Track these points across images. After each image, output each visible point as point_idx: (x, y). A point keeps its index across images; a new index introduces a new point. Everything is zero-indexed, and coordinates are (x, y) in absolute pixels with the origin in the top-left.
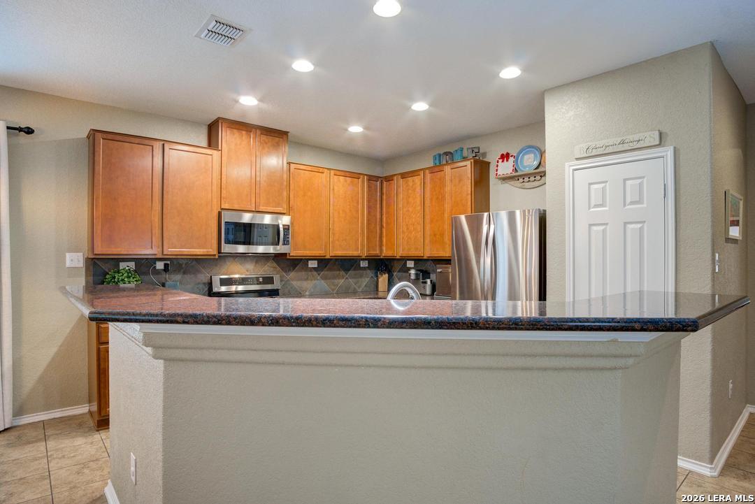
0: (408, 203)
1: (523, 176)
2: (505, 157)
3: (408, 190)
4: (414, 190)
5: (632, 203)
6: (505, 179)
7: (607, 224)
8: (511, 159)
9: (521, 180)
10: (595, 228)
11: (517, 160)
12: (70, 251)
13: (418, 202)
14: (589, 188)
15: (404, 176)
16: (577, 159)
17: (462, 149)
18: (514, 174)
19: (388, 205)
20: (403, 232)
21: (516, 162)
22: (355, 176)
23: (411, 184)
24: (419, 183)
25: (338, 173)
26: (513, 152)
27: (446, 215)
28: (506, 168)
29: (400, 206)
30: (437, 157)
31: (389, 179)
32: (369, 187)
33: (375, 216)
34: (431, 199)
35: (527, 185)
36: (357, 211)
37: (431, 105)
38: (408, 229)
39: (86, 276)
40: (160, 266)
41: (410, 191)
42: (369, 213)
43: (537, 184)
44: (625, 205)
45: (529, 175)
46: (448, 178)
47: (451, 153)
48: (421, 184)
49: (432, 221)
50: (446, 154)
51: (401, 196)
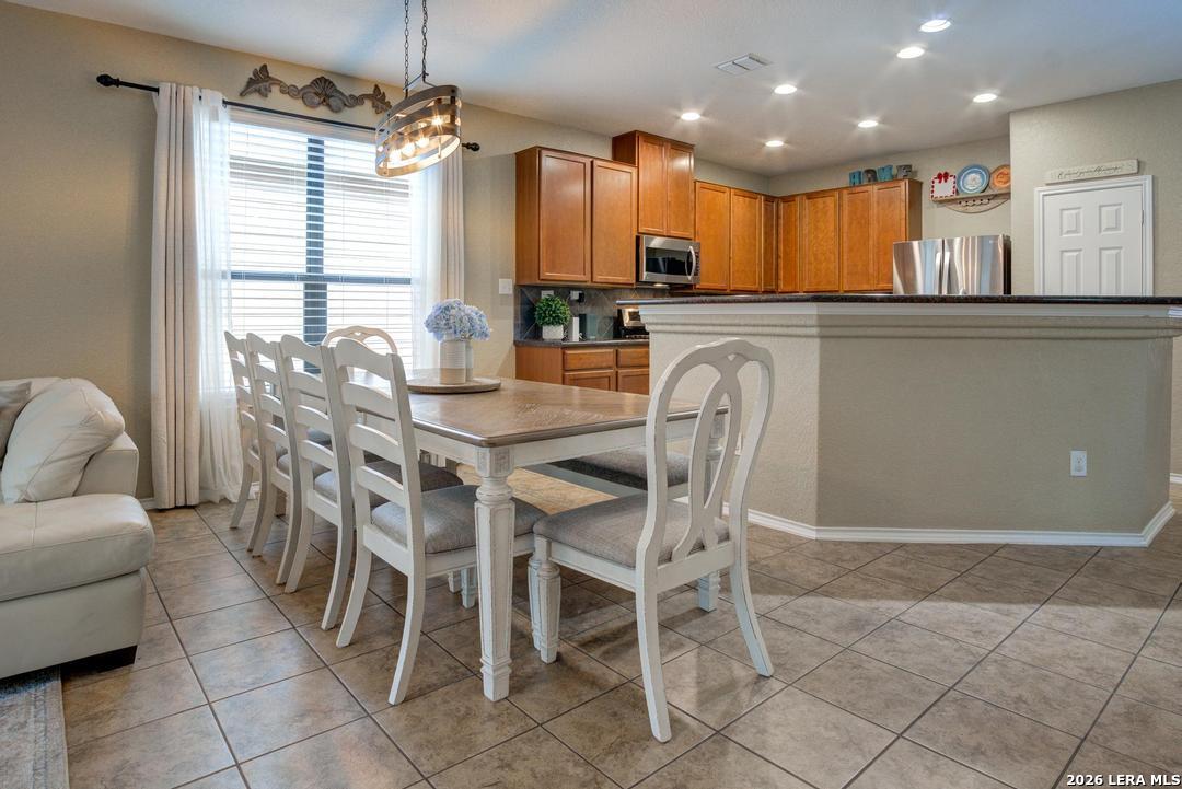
0: (816, 228)
1: (967, 199)
2: (943, 177)
3: (817, 213)
4: (826, 214)
5: (1108, 229)
6: (943, 202)
7: (1080, 250)
8: (951, 180)
9: (964, 203)
10: (1067, 254)
11: (958, 182)
12: (502, 278)
13: (832, 228)
14: (1061, 214)
15: (810, 196)
16: (1048, 184)
17: (891, 168)
18: (955, 196)
19: (787, 232)
20: (810, 263)
21: (957, 182)
22: (752, 195)
23: (820, 206)
24: (832, 205)
25: (739, 192)
26: (953, 171)
27: (871, 242)
28: (945, 189)
29: (806, 232)
30: (856, 176)
31: (788, 199)
32: (766, 209)
33: (772, 244)
34: (850, 224)
35: (971, 209)
36: (755, 239)
37: (880, 122)
38: (816, 259)
39: (516, 304)
40: (575, 295)
41: (819, 215)
42: (766, 240)
43: (984, 207)
44: (1100, 231)
45: (974, 199)
46: (874, 199)
47: (874, 171)
48: (835, 206)
49: (851, 250)
50: (868, 171)
51: (806, 220)
